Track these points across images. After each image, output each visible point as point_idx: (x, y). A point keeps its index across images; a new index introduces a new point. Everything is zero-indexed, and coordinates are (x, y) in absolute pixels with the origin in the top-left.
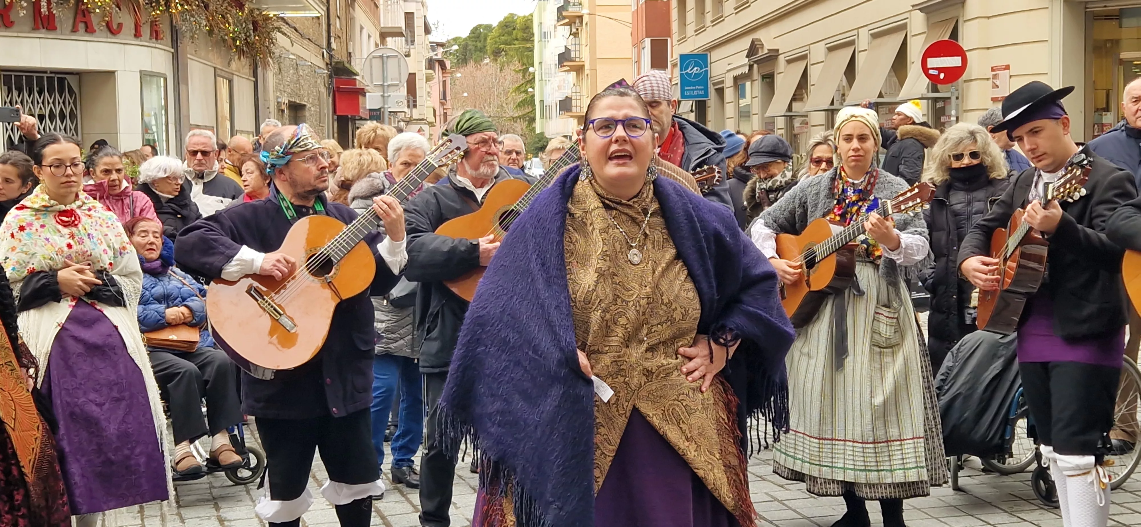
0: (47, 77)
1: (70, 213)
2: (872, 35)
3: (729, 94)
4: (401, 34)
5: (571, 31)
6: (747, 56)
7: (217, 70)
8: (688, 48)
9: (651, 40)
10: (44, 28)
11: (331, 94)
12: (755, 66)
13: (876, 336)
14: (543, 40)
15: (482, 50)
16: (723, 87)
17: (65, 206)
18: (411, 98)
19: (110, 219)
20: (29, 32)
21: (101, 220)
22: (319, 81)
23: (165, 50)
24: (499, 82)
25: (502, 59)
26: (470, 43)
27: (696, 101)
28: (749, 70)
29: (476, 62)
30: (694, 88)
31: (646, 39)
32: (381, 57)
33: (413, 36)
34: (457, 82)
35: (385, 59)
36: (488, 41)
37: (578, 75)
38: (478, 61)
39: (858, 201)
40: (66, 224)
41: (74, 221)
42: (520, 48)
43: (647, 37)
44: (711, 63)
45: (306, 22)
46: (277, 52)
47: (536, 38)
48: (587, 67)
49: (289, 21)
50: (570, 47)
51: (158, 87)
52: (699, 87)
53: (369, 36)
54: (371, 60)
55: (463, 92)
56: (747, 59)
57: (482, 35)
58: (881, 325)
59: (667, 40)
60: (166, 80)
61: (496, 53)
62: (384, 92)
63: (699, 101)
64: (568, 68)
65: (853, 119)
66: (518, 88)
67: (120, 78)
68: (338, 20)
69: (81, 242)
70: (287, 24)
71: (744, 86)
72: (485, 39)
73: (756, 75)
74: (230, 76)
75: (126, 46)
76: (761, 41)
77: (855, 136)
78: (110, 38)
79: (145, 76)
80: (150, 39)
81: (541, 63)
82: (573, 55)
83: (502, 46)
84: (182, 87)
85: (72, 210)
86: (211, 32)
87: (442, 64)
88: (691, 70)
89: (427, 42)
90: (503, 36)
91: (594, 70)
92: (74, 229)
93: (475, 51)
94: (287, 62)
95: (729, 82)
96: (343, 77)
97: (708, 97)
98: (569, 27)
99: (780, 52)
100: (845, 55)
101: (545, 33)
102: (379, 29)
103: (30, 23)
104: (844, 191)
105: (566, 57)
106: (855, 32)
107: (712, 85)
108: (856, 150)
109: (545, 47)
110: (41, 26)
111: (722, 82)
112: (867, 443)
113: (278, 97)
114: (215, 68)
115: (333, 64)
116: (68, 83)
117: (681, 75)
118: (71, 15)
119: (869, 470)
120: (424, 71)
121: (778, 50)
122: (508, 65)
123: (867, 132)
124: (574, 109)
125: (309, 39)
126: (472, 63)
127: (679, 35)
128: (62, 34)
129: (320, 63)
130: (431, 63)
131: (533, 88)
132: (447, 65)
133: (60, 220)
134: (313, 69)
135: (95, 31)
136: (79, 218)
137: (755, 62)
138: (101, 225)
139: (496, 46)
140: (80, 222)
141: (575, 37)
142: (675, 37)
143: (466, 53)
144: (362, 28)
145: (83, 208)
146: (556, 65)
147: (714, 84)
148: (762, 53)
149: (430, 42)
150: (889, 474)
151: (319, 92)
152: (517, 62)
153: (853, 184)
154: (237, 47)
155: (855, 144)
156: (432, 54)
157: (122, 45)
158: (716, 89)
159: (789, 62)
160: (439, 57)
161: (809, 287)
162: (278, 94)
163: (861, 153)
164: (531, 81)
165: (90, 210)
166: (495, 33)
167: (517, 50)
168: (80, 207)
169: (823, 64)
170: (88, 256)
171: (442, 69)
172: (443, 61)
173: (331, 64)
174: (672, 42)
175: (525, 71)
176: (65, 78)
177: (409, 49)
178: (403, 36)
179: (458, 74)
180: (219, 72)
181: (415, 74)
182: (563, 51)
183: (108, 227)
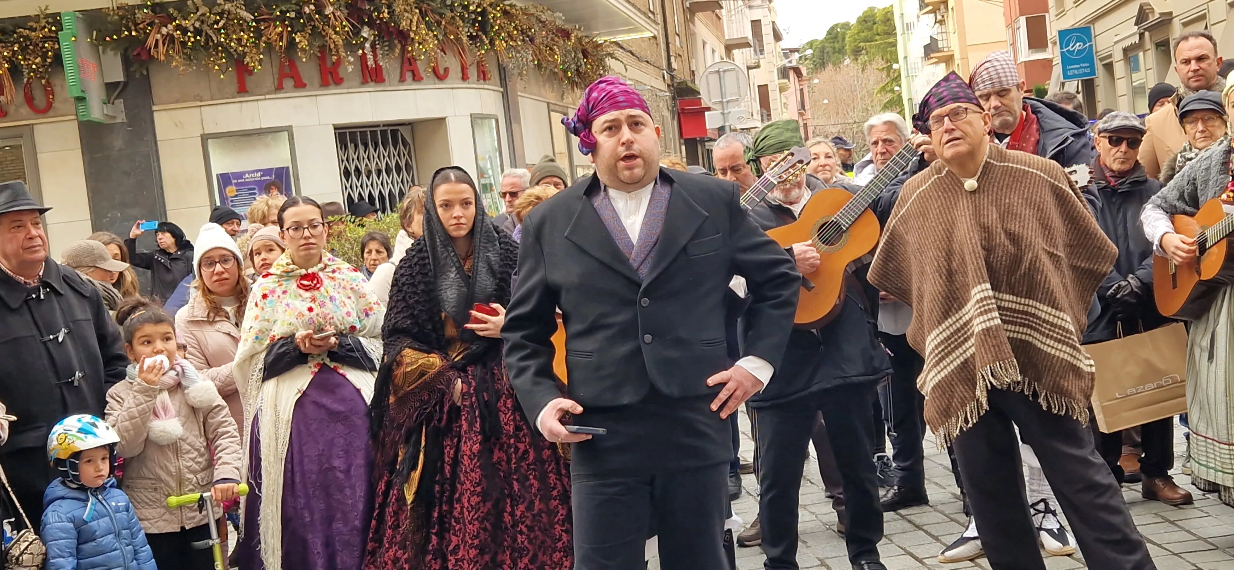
0: (381, 131)
1: (313, 277)
3: (1119, 69)
4: (748, 45)
5: (936, 18)
6: (1136, 24)
7: (551, 105)
8: (1067, 23)
9: (1027, 18)
10: (372, 81)
11: (676, 117)
12: (1147, 33)
14: (906, 32)
15: (841, 51)
16: (1112, 62)
17: (307, 270)
18: (765, 111)
19: (355, 280)
20: (359, 87)
21: (345, 282)
22: (661, 105)
23: (494, 90)
24: (861, 84)
25: (863, 58)
26: (827, 45)
27: (1082, 81)
28: (1140, 39)
29: (834, 64)
30: (1078, 66)
31: (1020, 18)
32: (719, 72)
33: (762, 45)
34: (815, 89)
35: (722, 73)
36: (847, 40)
38: (837, 64)
40: (307, 288)
41: (316, 285)
42: (881, 43)
43: (1021, 15)
44: (1096, 36)
45: (643, 44)
47: (899, 31)
48: (957, 56)
49: (623, 45)
50: (935, 37)
51: (491, 129)
52: (1084, 65)
53: (713, 51)
54: (707, 76)
55: (823, 100)
56: (1137, 27)
57: (840, 35)
59: (1044, 16)
60: (497, 121)
61: (857, 52)
62: (723, 109)
63: (1086, 80)
64: (936, 60)
66: (883, 88)
67: (451, 124)
68: (677, 37)
69: (322, 305)
70: (620, 48)
71: (1136, 57)
72: (844, 39)
73: (1148, 44)
74: (565, 110)
75: (455, 90)
76: (1150, 5)
78: (438, 84)
79: (476, 119)
80: (478, 80)
81: (905, 58)
82: (939, 45)
83: (862, 44)
84: (515, 126)
85: (314, 274)
86: (539, 66)
87: (797, 71)
88: (1072, 47)
89: (779, 50)
90: (863, 32)
91: (965, 58)
92: (316, 293)
93: (834, 53)
95: (1118, 55)
96: (686, 98)
97: (1095, 75)
98: (933, 14)
99: (1173, 15)
101: (907, 24)
102: (723, 42)
103: (359, 78)
105: (933, 48)
107: (1099, 61)
109: (909, 40)
110: (369, 80)
111: (1110, 56)
114: (548, 103)
115: (675, 85)
116: (402, 135)
117: (1062, 54)
118: (397, 65)
120: (777, 81)
121: (1171, 13)
122: (871, 64)
125: (647, 62)
126: (830, 66)
127: (1057, 9)
128: (390, 85)
129: (661, 85)
130: (784, 73)
131: (900, 86)
132: (803, 72)
133: (301, 284)
134: (654, 93)
135: (422, 78)
136: (322, 281)
137: (1145, 29)
138: (344, 288)
139: (856, 44)
140: (322, 284)
141: (941, 25)
142: (1053, 11)
143: (823, 56)
144: (704, 43)
145: (327, 270)
146: (922, 58)
147: (1101, 60)
148: (1153, 18)
149: (783, 50)
151: (663, 116)
152: (880, 59)
154: (569, 78)
156: (785, 62)
157: (451, 90)
158: (1104, 65)
159: (1186, 24)
160: (794, 64)
164: (897, 79)
165: (334, 271)
166: (854, 31)
167: (879, 46)
168: (322, 270)
169: (1225, 22)
170: (330, 319)
171: (798, 77)
172: (798, 68)
173: (673, 85)
174: (1050, 17)
175: (890, 68)
176: (398, 130)
177: (758, 59)
178: (751, 46)
179: (816, 81)
180: (552, 107)
181: (767, 85)
182: (929, 42)
183: (352, 289)
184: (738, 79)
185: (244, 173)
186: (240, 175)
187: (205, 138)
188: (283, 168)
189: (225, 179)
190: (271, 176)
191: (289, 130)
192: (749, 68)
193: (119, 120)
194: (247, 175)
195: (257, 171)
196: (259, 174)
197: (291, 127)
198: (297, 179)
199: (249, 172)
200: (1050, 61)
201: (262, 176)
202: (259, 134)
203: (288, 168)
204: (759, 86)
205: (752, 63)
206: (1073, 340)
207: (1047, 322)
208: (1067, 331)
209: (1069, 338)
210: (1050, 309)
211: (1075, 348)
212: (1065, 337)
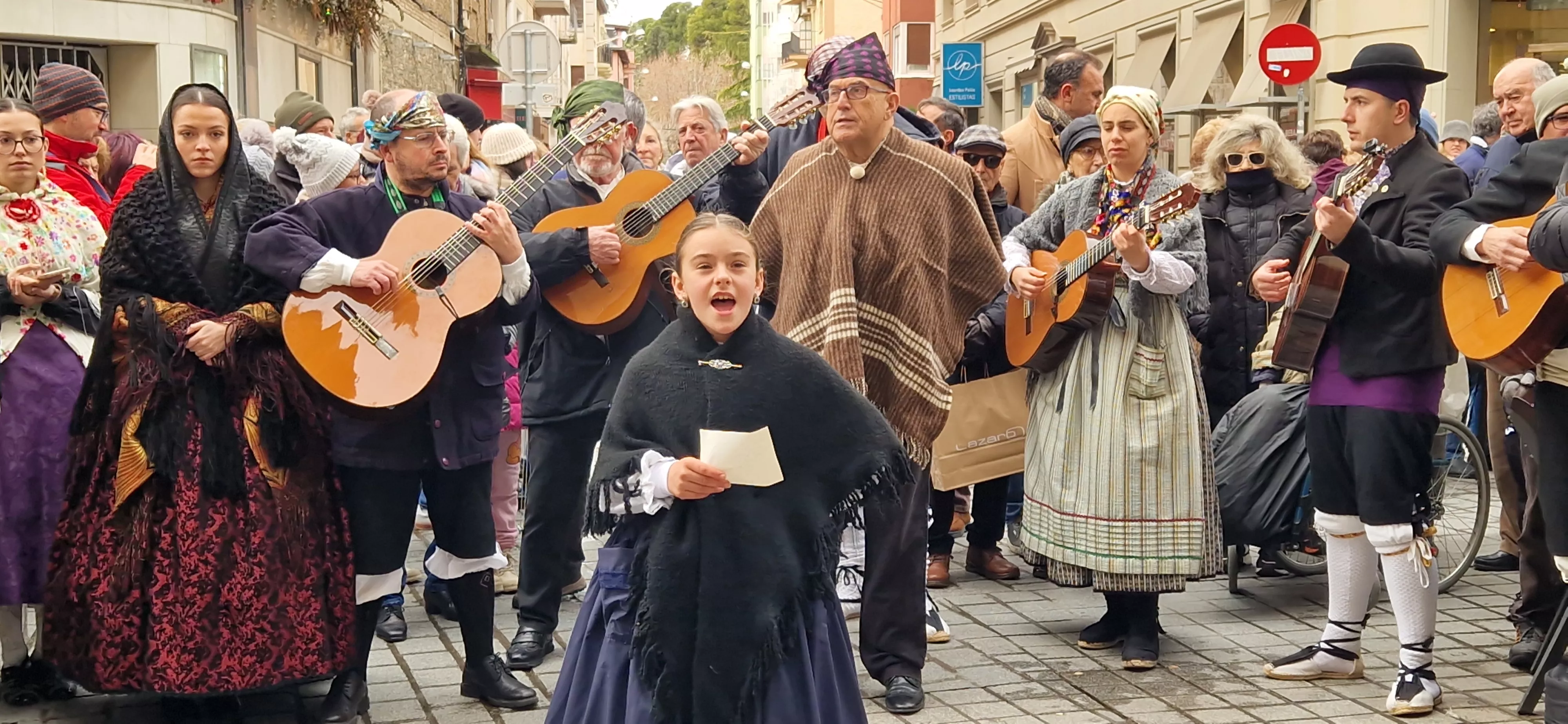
0: (63, 50)
1: (28, 204)
2: (1198, 17)
4: (563, 11)
5: (800, 12)
7: (299, 49)
8: (955, 36)
9: (908, 25)
13: (1135, 384)
14: (762, 24)
15: (679, 39)
16: (1001, 90)
17: (20, 194)
19: (85, 215)
21: (70, 217)
22: (446, 73)
23: (225, 17)
24: (701, 83)
25: (706, 50)
26: (662, 28)
28: (1035, 66)
29: (670, 54)
30: (962, 90)
31: (901, 24)
32: (524, 34)
33: (580, 15)
34: (644, 82)
35: (528, 37)
36: (688, 25)
38: (673, 54)
40: (19, 219)
41: (31, 215)
42: (730, 35)
43: (902, 20)
44: (986, 57)
46: (385, 28)
47: (753, 22)
50: (797, 35)
51: (216, 68)
52: (969, 90)
53: (518, 13)
54: (509, 38)
55: (652, 96)
56: (1033, 51)
57: (679, 17)
58: (1142, 369)
59: (929, 25)
60: (226, 58)
61: (699, 42)
62: (526, 83)
63: (969, 109)
64: (796, 64)
66: (727, 92)
67: (162, 53)
69: (40, 242)
71: (1030, 88)
72: (684, 23)
74: (318, 58)
75: (172, 10)
76: (1051, 26)
77: (1116, 123)
79: (197, 52)
81: (759, 56)
82: (802, 45)
83: (706, 33)
84: (250, 70)
85: (29, 200)
87: (622, 55)
88: (958, 66)
89: (602, 25)
90: (709, 18)
92: (31, 226)
93: (670, 40)
94: (400, 43)
95: (1009, 83)
96: (478, 66)
97: (980, 103)
98: (797, 6)
100: (1162, 45)
101: (765, 14)
102: (532, 3)
104: (1108, 195)
105: (793, 48)
106: (1176, 14)
107: (986, 88)
108: (1119, 142)
109: (765, 34)
111: (1000, 83)
112: (1115, 521)
114: (296, 46)
115: (467, 49)
116: (92, 59)
117: (945, 72)
119: (1114, 556)
120: (596, 64)
121: (1074, 39)
122: (715, 60)
123: (1132, 117)
125: (432, 13)
126: (664, 56)
127: (945, 18)
129: (447, 46)
130: (606, 55)
131: (749, 92)
132: (630, 58)
133: (12, 212)
134: (437, 54)
136: (39, 211)
137: (1044, 55)
138: (69, 225)
139: (699, 32)
140: (39, 216)
141: (806, 20)
142: (939, 20)
143: (657, 41)
145: (46, 198)
146: (779, 59)
147: (990, 86)
148: (1054, 42)
149: (607, 26)
152: (727, 55)
153: (1120, 187)
154: (327, 17)
155: (1116, 133)
156: (608, 41)
157: (166, 9)
158: (992, 93)
160: (619, 46)
164: (746, 82)
165: (55, 202)
166: (696, 15)
167: (727, 38)
168: (41, 197)
169: (1132, 57)
170: (51, 262)
171: (624, 63)
172: (624, 51)
173: (462, 48)
174: (935, 28)
175: (738, 68)
176: (88, 52)
177: (575, 33)
178: (567, 14)
179: (645, 71)
180: (301, 51)
181: (582, 67)
182: (789, 40)
183: (78, 226)
184: (548, 47)
192: (562, 41)
200: (930, 81)
204: (572, 67)
205: (567, 35)
206: (928, 370)
207: (904, 345)
208: (923, 359)
209: (924, 367)
210: (909, 331)
211: (927, 379)
212: (919, 366)
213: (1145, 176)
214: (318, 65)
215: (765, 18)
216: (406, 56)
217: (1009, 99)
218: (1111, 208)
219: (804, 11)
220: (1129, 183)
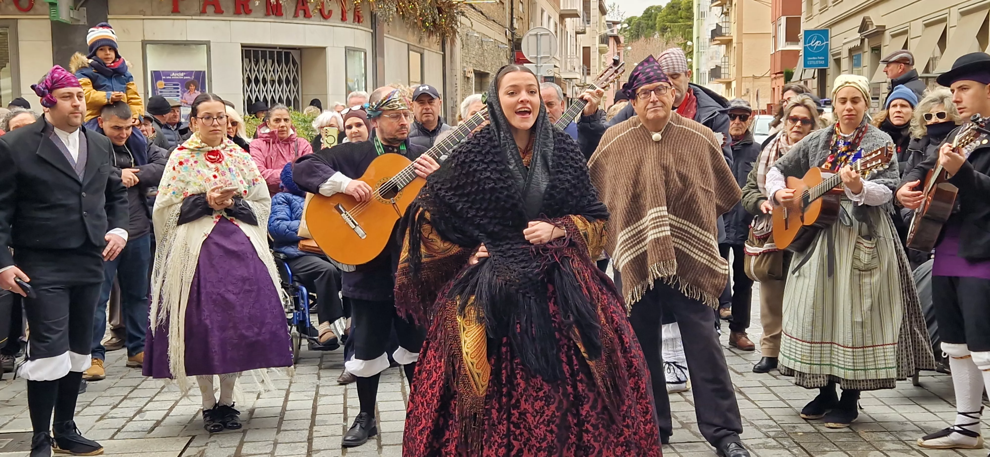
0: (277, 52)
1: (216, 153)
2: (961, 13)
4: (577, 16)
5: (723, 11)
6: (859, 32)
8: (813, 25)
9: (787, 18)
10: (273, 14)
12: (866, 40)
13: (857, 262)
14: (700, 18)
15: (653, 27)
16: (840, 58)
17: (213, 148)
18: (585, 67)
19: (246, 158)
20: (262, 18)
21: (239, 159)
22: (502, 54)
23: (365, 31)
25: (668, 34)
26: (642, 21)
27: (818, 70)
28: (861, 43)
29: (646, 37)
30: (816, 58)
31: (782, 17)
32: (536, 35)
33: (589, 17)
35: (539, 36)
36: (658, 19)
37: (727, 47)
38: (648, 37)
39: (847, 152)
40: (213, 161)
41: (219, 159)
42: (682, 25)
43: (783, 15)
44: (831, 38)
45: (492, 7)
46: (464, 31)
47: (695, 17)
48: (734, 41)
49: (477, 7)
50: (720, 24)
51: (360, 59)
52: (821, 58)
53: (549, 18)
54: (528, 37)
56: (859, 34)
57: (653, 15)
58: (862, 253)
59: (800, 17)
60: (365, 54)
61: (664, 30)
62: (537, 63)
63: (821, 69)
64: (719, 42)
65: (847, 85)
67: (329, 52)
68: (521, 5)
69: (224, 174)
70: (474, 8)
71: (858, 56)
72: (655, 18)
73: (867, 47)
74: (422, 51)
75: (346, 29)
76: (870, 19)
77: (849, 98)
78: (323, 22)
79: (349, 51)
80: (354, 22)
81: (698, 38)
82: (723, 31)
83: (668, 24)
85: (218, 151)
86: (403, 16)
88: (813, 43)
89: (603, 21)
90: (670, 15)
91: (740, 43)
92: (219, 165)
93: (647, 28)
94: (473, 39)
95: (845, 53)
97: (827, 66)
98: (721, 7)
99: (886, 28)
100: (938, 30)
101: (702, 12)
102: (559, 12)
103: (263, 11)
104: (837, 143)
105: (718, 33)
106: (947, 11)
107: (831, 56)
108: (849, 110)
109: (702, 24)
110: (271, 13)
111: (840, 53)
112: (848, 347)
113: (464, 67)
114: (408, 44)
115: (514, 40)
116: (292, 56)
118: (293, 5)
119: (847, 369)
120: (598, 45)
121: (884, 27)
122: (673, 40)
123: (859, 95)
124: (723, 76)
125: (494, 21)
126: (643, 38)
127: (808, 13)
128: (286, 19)
129: (504, 40)
130: (606, 39)
132: (621, 40)
133: (209, 157)
134: (497, 45)
135: (311, 16)
136: (223, 156)
137: (865, 37)
138: (238, 163)
139: (664, 23)
140: (223, 159)
141: (726, 16)
142: (805, 15)
143: (638, 30)
144: (542, 11)
145: (226, 149)
146: (709, 39)
147: (833, 55)
148: (871, 29)
149: (607, 22)
150: (863, 372)
152: (680, 37)
153: (845, 137)
155: (849, 105)
156: (608, 30)
157: (332, 27)
158: (835, 60)
159: (893, 36)
160: (615, 33)
161: (803, 221)
162: (465, 65)
163: (853, 113)
165: (231, 151)
166: (663, 13)
167: (680, 27)
168: (223, 149)
169: (920, 38)
170: (229, 184)
171: (617, 43)
172: (618, 37)
173: (512, 40)
174: (803, 19)
176: (290, 53)
177: (585, 27)
178: (579, 17)
179: (631, 48)
180: (411, 47)
181: (589, 47)
182: (715, 28)
183: (244, 164)
184: (550, 42)
185: (172, 72)
186: (168, 73)
187: (144, 43)
188: (201, 72)
189: (157, 75)
190: (191, 76)
191: (207, 44)
192: (577, 33)
193: (81, 23)
194: (173, 74)
195: (182, 72)
196: (182, 74)
197: (209, 42)
198: (210, 81)
199: (175, 72)
200: (798, 51)
201: (185, 76)
202: (185, 44)
203: (204, 72)
204: (584, 48)
205: (580, 29)
206: (712, 251)
207: (696, 237)
208: (708, 244)
209: (709, 250)
210: (698, 229)
211: (712, 256)
212: (706, 249)
213: (861, 131)
214: (422, 55)
215: (702, 14)
216: (477, 46)
217: (845, 63)
218: (839, 151)
219: (725, 10)
220: (850, 135)
